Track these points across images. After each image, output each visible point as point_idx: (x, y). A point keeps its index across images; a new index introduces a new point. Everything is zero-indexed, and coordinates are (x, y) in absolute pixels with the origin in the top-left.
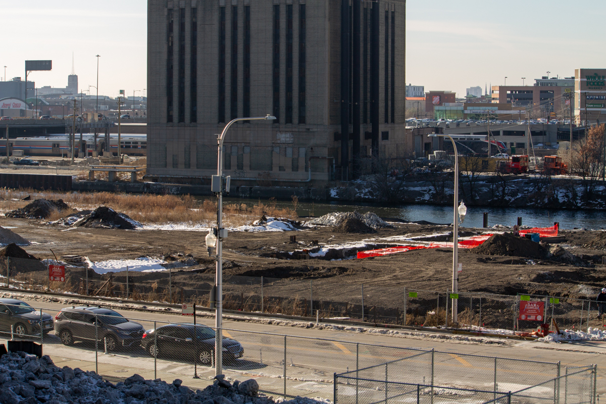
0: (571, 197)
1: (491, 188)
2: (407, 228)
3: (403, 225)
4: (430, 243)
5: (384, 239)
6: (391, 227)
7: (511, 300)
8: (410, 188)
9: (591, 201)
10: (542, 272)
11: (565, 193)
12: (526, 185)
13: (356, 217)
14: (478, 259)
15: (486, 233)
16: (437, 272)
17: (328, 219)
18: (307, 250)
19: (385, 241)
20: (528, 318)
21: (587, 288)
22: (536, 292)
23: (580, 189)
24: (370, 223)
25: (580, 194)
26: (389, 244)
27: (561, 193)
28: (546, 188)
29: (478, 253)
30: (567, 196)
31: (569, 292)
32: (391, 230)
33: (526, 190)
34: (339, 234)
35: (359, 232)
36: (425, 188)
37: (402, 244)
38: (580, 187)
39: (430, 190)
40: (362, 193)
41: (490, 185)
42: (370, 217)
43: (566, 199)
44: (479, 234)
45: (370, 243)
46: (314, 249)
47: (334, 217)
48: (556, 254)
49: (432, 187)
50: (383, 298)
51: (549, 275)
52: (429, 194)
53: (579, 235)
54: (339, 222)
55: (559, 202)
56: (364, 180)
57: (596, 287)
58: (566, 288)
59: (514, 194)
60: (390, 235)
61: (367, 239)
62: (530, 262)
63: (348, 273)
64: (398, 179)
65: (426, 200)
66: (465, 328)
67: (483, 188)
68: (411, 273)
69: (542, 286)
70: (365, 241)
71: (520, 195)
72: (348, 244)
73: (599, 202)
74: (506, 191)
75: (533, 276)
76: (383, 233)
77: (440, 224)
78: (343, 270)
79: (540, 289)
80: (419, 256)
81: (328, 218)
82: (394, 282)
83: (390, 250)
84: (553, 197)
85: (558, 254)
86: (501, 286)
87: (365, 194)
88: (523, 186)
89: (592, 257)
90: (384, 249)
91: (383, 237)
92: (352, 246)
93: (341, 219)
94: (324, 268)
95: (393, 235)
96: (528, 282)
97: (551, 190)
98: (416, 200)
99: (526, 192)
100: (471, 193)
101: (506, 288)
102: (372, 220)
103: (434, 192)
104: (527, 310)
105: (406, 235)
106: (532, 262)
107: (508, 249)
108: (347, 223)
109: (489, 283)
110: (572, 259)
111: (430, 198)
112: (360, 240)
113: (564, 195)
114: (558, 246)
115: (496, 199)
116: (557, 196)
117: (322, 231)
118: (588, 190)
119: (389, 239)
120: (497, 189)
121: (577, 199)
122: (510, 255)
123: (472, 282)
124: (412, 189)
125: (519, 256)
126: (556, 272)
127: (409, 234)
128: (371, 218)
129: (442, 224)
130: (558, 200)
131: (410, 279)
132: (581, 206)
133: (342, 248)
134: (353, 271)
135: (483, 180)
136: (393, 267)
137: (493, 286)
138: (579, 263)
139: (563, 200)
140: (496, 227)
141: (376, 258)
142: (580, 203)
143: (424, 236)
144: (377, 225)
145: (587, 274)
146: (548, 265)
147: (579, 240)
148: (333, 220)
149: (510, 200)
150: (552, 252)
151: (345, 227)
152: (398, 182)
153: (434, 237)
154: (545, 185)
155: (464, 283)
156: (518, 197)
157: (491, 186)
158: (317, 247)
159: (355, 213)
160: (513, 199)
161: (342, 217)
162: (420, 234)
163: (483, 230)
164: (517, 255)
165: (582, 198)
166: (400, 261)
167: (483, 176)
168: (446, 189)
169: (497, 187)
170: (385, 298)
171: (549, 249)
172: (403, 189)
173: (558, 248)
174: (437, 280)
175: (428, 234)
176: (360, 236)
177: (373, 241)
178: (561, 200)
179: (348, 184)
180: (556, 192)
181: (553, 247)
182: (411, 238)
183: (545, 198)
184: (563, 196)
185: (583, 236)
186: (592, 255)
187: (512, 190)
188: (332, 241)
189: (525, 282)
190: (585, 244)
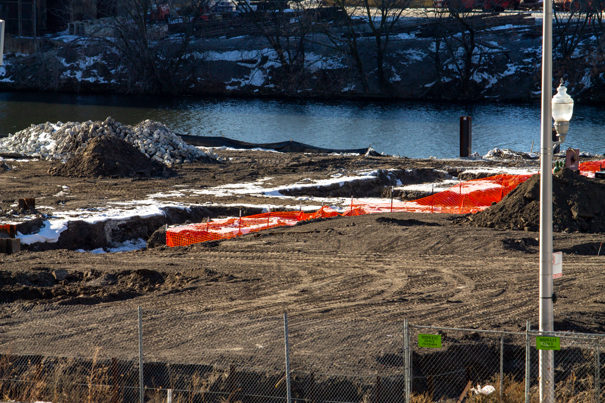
1: (434, 50)
2: (254, 162)
3: (238, 156)
4: (334, 200)
5: (205, 192)
6: (208, 159)
8: (211, 53)
12: (529, 40)
13: (113, 134)
14: (505, 242)
15: (473, 172)
16: (414, 279)
17: (35, 142)
18: (12, 226)
19: (211, 198)
24: (153, 150)
26: (223, 205)
28: (588, 47)
29: (492, 226)
32: (212, 167)
33: (528, 55)
34: (77, 182)
35: (129, 176)
36: (252, 54)
37: (259, 206)
39: (265, 59)
40: (78, 69)
41: (430, 43)
42: (151, 134)
44: (453, 174)
45: (171, 205)
46: (27, 222)
47: (49, 136)
49: (270, 52)
50: (303, 352)
52: (262, 69)
54: (66, 148)
56: (81, 32)
59: (495, 65)
60: (215, 181)
61: (160, 195)
63: (168, 285)
64: (173, 29)
65: (252, 87)
67: (411, 51)
68: (345, 282)
70: (155, 198)
71: (512, 69)
72: (114, 207)
74: (475, 60)
76: (195, 176)
77: (338, 152)
78: (151, 278)
80: (342, 238)
81: (32, 138)
82: (311, 308)
83: (236, 223)
87: (87, 73)
88: (521, 45)
90: (216, 221)
91: (202, 187)
92: (129, 214)
93: (71, 140)
94: (96, 274)
95: (225, 182)
97: (600, 52)
98: (228, 87)
99: (530, 60)
100: (380, 66)
102: (157, 141)
103: (278, 65)
105: (260, 181)
107: (575, 214)
108: (94, 150)
109: (571, 308)
111: (267, 82)
112: (143, 197)
115: (447, 80)
117: (24, 173)
119: (219, 192)
120: (451, 51)
122: (583, 231)
123: (521, 305)
124: (217, 56)
127: (266, 179)
128: (155, 136)
129: (344, 151)
131: (349, 298)
133: (103, 219)
134: (182, 281)
135: (408, 30)
136: (288, 268)
137: (583, 314)
140: (495, 154)
141: (224, 244)
143: (309, 182)
144: (172, 156)
148: (46, 143)
149: (485, 81)
151: (91, 161)
152: (175, 38)
153: (337, 185)
154: (584, 38)
155: (500, 307)
156: (507, 73)
157: (434, 45)
158: (34, 217)
159: (109, 124)
160: (494, 81)
161: (75, 135)
162: (295, 177)
163: (461, 164)
164: (602, 231)
166: (294, 250)
167: (411, 19)
168: (310, 57)
169: (450, 48)
170: (309, 352)
172: (192, 57)
174: (423, 301)
175: (319, 178)
176: (138, 187)
177: (177, 199)
179: (36, 46)
182: (277, 189)
183: (583, 74)
187: (489, 54)
188: (67, 200)
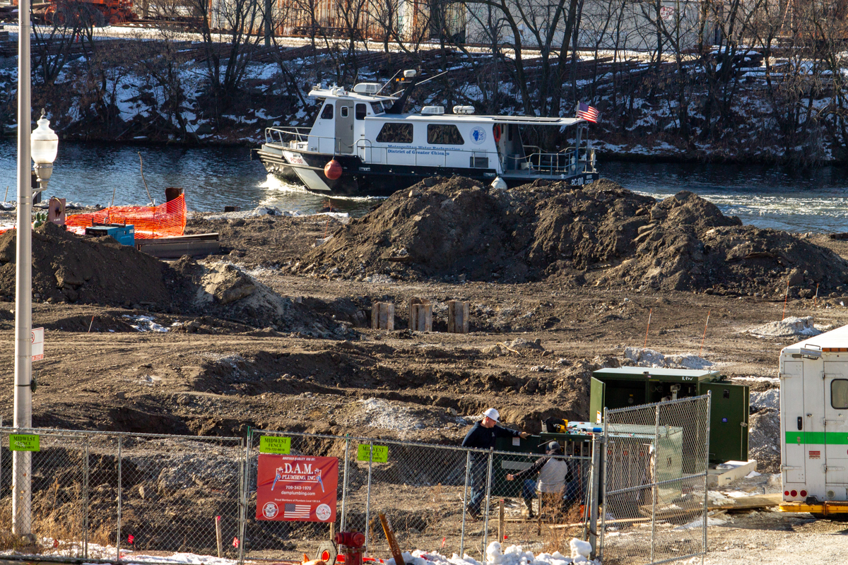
0: (161, 101)
7: (155, 453)
9: (232, 117)
10: (216, 357)
11: (140, 89)
12: (1, 59)
20: (288, 515)
21: (396, 411)
22: (218, 424)
23: (192, 75)
25: (191, 92)
27: (125, 87)
28: (75, 71)
30: (148, 99)
31: (332, 424)
33: (1, 79)
38: (190, 68)
43: (144, 107)
48: (226, 295)
51: (242, 365)
53: (260, 229)
55: (120, 120)
57: (422, 407)
58: (318, 409)
62: (143, 324)
66: (64, 553)
69: (235, 404)
73: (260, 120)
75: (195, 372)
79: (229, 416)
84: (101, 102)
85: (232, 295)
86: (97, 405)
89: (332, 304)
96: (183, 393)
97: (91, 77)
101: (113, 413)
104: (282, 487)
106: (152, 325)
107: (60, 280)
109: (54, 399)
110: (280, 311)
113: (137, 94)
114: (230, 269)
116: (113, 98)
118: (222, 79)
121: (183, 109)
122: (70, 301)
125: (102, 305)
126: (262, 356)
130: (118, 111)
132: (199, 132)
137: (69, 405)
138: (306, 325)
139: (135, 112)
142: (194, 123)
145: (366, 363)
146: (217, 333)
147: (266, 248)
150: (210, 289)
154: (70, 59)
164: (93, 301)
165: (202, 105)
171: (199, 279)
173: (229, 276)
178: (127, 113)
180: (109, 85)
181: (213, 271)
183: (70, 105)
184: (134, 100)
185: (275, 234)
186: (333, 298)
189: (173, 392)
190: (293, 261)
